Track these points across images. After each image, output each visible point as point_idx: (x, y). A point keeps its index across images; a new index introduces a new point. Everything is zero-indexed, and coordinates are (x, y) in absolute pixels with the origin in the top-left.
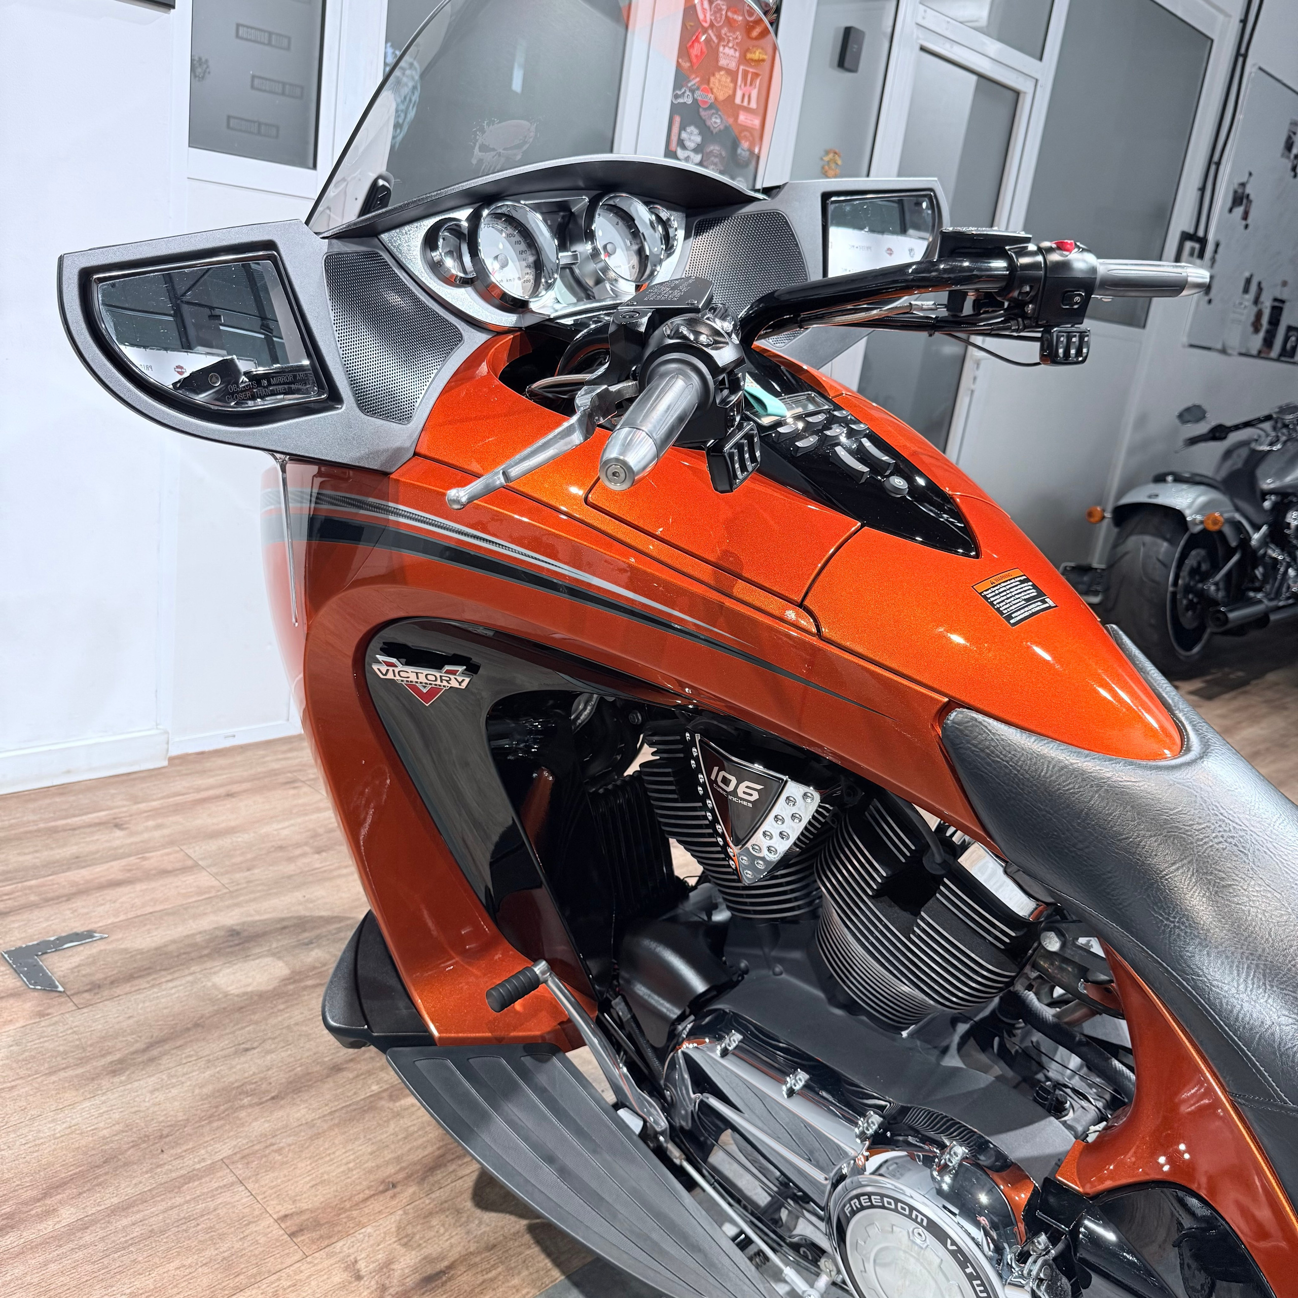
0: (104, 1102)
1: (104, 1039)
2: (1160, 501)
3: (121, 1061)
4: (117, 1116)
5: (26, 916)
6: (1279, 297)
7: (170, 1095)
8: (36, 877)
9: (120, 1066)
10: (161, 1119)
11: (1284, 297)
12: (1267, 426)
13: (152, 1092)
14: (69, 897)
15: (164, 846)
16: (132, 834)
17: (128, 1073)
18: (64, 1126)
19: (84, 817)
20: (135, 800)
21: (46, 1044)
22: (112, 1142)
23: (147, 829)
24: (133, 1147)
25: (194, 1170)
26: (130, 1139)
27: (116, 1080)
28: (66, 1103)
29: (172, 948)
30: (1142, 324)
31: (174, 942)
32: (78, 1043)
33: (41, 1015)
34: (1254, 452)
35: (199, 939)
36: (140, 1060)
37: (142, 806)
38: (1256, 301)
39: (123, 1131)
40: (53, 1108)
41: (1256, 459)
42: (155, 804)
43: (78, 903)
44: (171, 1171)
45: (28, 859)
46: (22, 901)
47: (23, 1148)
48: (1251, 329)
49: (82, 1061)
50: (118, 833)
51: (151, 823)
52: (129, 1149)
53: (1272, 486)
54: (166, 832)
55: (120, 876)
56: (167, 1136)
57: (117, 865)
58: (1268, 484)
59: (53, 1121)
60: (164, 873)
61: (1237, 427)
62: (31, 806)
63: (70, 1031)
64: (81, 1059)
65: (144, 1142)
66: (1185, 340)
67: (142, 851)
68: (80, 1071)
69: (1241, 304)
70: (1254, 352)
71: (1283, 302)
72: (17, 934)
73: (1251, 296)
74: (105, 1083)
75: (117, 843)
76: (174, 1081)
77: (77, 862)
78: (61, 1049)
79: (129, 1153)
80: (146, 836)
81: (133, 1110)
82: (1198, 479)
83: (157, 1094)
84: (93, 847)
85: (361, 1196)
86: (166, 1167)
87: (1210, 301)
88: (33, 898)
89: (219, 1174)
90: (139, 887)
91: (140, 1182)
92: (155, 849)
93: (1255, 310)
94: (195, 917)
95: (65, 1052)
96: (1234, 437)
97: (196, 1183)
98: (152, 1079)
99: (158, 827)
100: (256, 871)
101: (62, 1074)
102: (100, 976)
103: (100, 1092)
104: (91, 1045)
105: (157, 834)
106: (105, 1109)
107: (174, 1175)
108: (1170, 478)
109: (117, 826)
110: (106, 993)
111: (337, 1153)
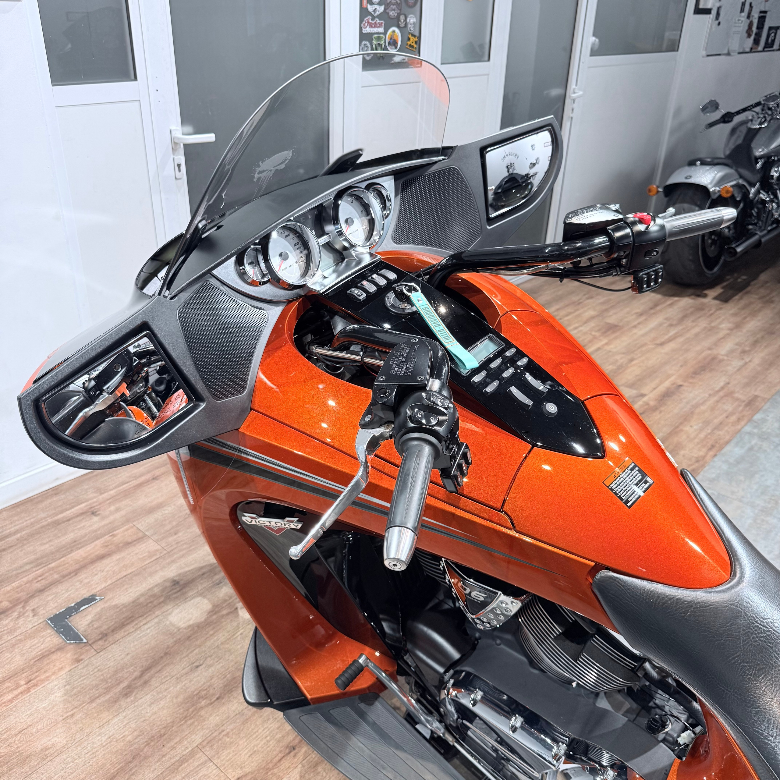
0: (125, 717)
1: (116, 672)
2: (692, 180)
3: (129, 687)
4: (133, 726)
5: (54, 590)
6: (763, 9)
7: (160, 706)
8: (54, 560)
9: (128, 690)
10: (159, 723)
11: (766, 9)
12: (758, 109)
13: (150, 706)
14: (76, 572)
15: (123, 524)
16: (103, 518)
17: (134, 694)
18: (106, 737)
19: (73, 510)
20: (100, 491)
21: (85, 681)
22: (135, 744)
23: (111, 513)
24: (146, 745)
25: (183, 756)
26: (145, 740)
27: (129, 700)
28: (104, 721)
29: (142, 600)
30: (676, 49)
31: (142, 595)
32: (102, 677)
33: (78, 661)
34: (750, 130)
35: (156, 590)
36: (139, 684)
37: (105, 496)
38: (748, 17)
39: (139, 736)
40: (98, 725)
41: (752, 134)
42: (112, 493)
43: (82, 576)
44: (171, 758)
45: (47, 548)
46: (50, 579)
47: (87, 756)
48: (746, 35)
49: (108, 690)
50: (95, 519)
51: (112, 508)
52: (145, 747)
53: (762, 153)
54: (123, 513)
55: (102, 551)
56: (164, 735)
57: (99, 542)
58: (759, 152)
59: (100, 735)
60: (128, 544)
61: (738, 113)
62: (40, 506)
63: (96, 670)
64: (106, 688)
65: (152, 741)
66: (704, 53)
67: (111, 530)
68: (107, 697)
69: (739, 20)
70: (748, 50)
71: (765, 12)
72: (52, 605)
73: (745, 14)
74: (123, 703)
75: (95, 527)
76: (161, 695)
77: (75, 545)
78: (94, 683)
79: (145, 750)
80: (111, 518)
81: (142, 720)
82: (716, 161)
83: (153, 706)
84: (82, 532)
85: (277, 758)
86: (168, 756)
87: (719, 24)
88: (56, 576)
89: (198, 756)
90: (115, 557)
91: (155, 769)
92: (118, 528)
93: (748, 21)
94: (151, 574)
95: (97, 685)
96: (737, 119)
97: (186, 764)
98: (149, 696)
99: (118, 510)
100: (180, 534)
101: (98, 701)
102: (105, 627)
103: (121, 710)
104: (110, 678)
105: (118, 515)
106: (126, 722)
107: (173, 761)
108: (698, 163)
109: (93, 513)
110: (111, 639)
111: (260, 731)
